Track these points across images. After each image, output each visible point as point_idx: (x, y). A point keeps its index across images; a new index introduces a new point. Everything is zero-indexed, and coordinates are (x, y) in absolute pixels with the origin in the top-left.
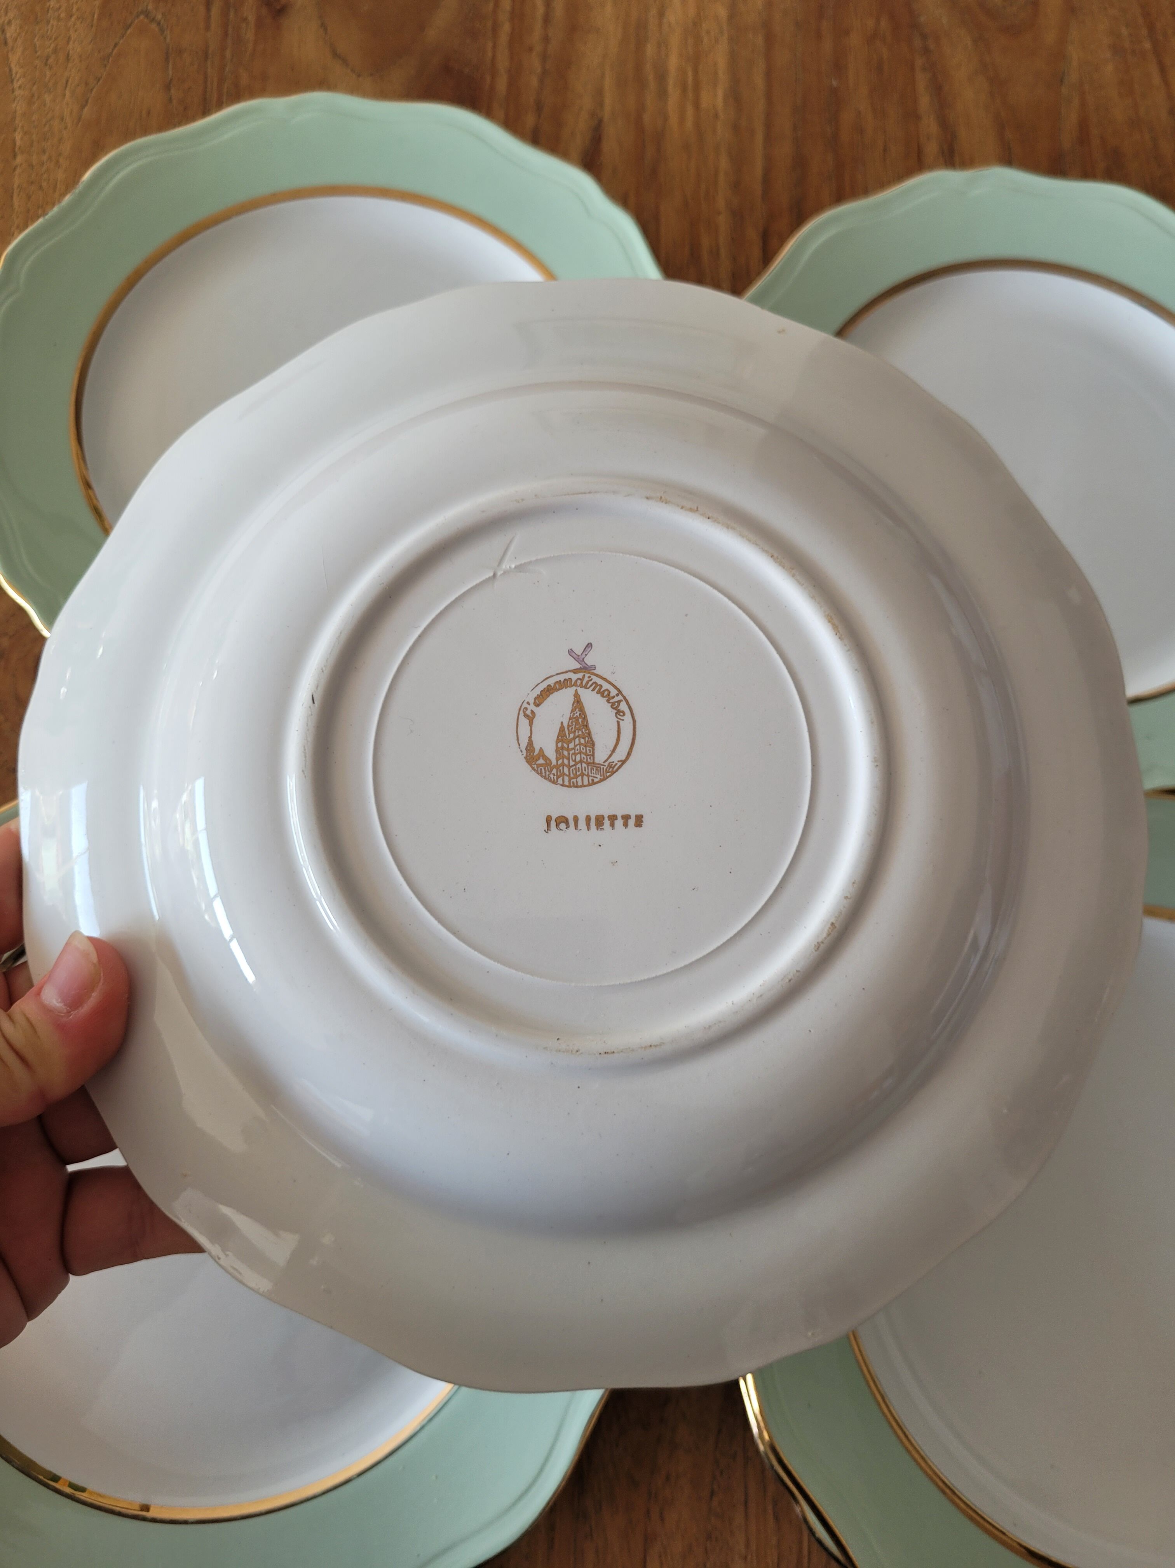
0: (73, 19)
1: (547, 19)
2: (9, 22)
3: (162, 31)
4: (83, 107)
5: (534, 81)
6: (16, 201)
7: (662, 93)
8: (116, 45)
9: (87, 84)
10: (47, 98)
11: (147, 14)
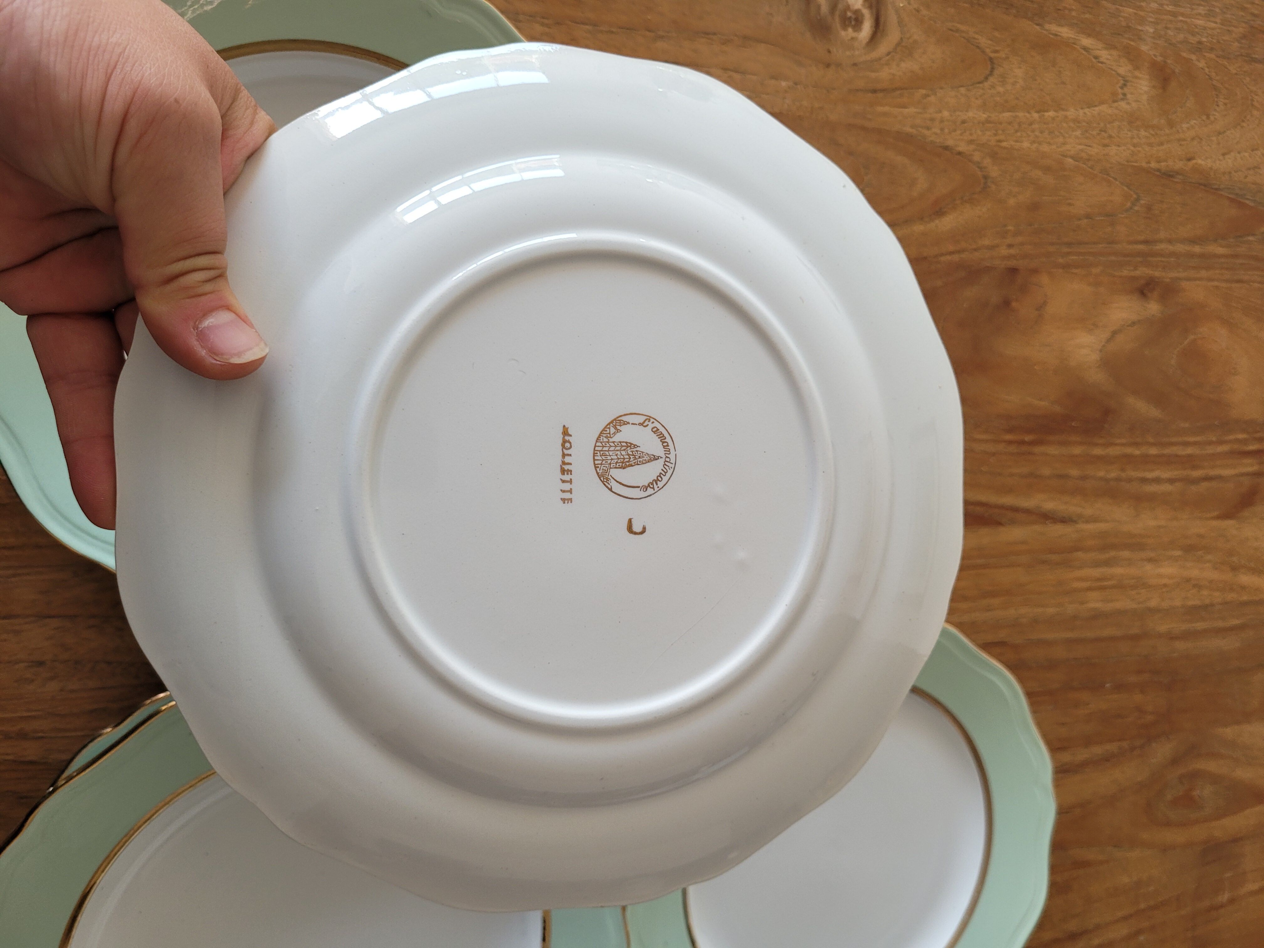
0: (1132, 148)
1: (1144, 480)
2: (1128, 103)
3: (1127, 210)
4: (1072, 157)
5: (1101, 474)
6: (1007, 115)
7: (1097, 564)
8: (1116, 179)
9: (1089, 160)
10: (1078, 133)
11: (1138, 200)
